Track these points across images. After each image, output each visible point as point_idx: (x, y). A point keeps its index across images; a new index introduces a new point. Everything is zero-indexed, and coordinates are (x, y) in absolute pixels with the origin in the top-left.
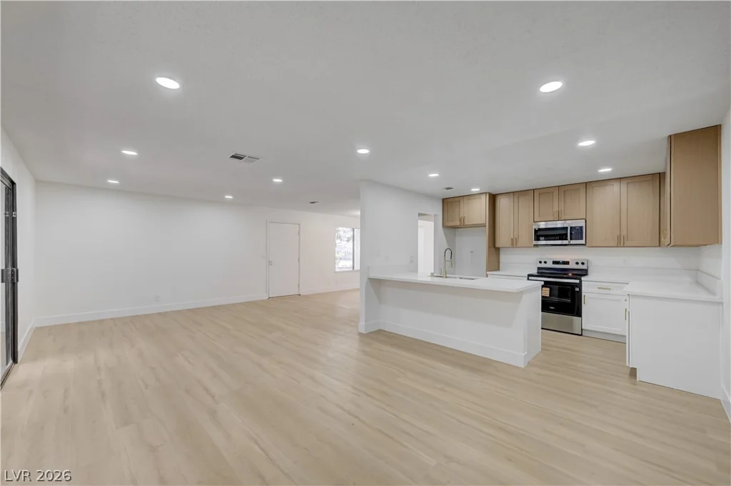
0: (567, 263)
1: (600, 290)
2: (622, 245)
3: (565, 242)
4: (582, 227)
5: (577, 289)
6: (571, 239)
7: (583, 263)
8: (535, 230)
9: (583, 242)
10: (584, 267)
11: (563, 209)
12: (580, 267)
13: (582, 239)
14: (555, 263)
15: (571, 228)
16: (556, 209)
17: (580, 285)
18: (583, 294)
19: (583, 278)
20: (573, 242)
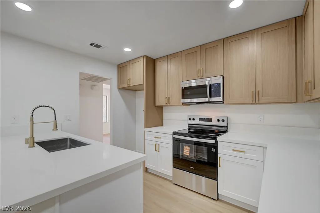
0: (210, 120)
1: (235, 152)
2: (257, 102)
3: (206, 100)
4: (220, 84)
5: (213, 150)
6: (210, 97)
7: (223, 121)
8: (182, 89)
9: (221, 99)
10: (224, 124)
11: (204, 68)
12: (221, 123)
13: (220, 96)
14: (201, 119)
15: (210, 85)
16: (199, 67)
17: (215, 146)
18: (219, 155)
19: (219, 138)
20: (213, 99)
